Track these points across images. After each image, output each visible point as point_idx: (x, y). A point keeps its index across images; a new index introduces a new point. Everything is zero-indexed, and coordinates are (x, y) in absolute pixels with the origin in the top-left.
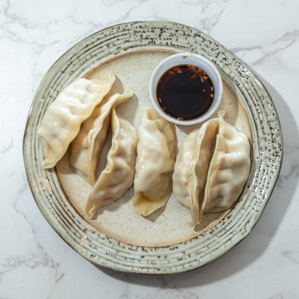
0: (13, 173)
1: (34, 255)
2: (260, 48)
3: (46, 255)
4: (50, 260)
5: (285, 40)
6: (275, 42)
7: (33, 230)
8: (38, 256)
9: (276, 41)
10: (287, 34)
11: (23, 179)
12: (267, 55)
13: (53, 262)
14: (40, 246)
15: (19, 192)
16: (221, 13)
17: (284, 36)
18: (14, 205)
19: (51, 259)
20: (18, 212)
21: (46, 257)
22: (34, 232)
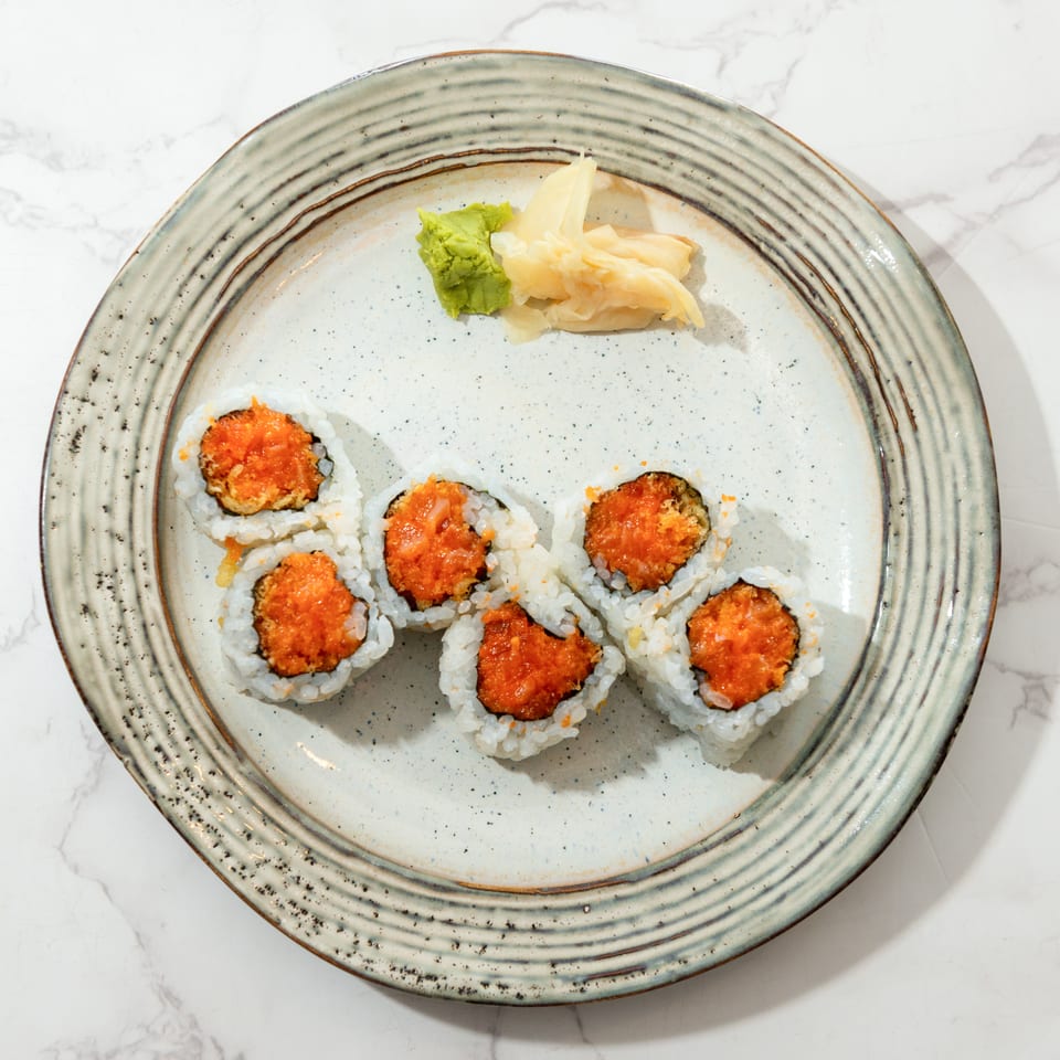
0: (49, 726)
1: (148, 1031)
2: (940, 198)
3: (194, 1024)
4: (209, 1045)
5: (1034, 164)
6: (995, 176)
7: (138, 935)
8: (164, 1031)
9: (999, 171)
10: (1040, 142)
11: (88, 746)
12: (971, 226)
13: (220, 1050)
14: (168, 995)
15: (74, 796)
16: (790, 73)
17: (1029, 150)
18: (60, 848)
19: (214, 1041)
20: (76, 870)
21: (196, 1033)
22: (141, 944)
